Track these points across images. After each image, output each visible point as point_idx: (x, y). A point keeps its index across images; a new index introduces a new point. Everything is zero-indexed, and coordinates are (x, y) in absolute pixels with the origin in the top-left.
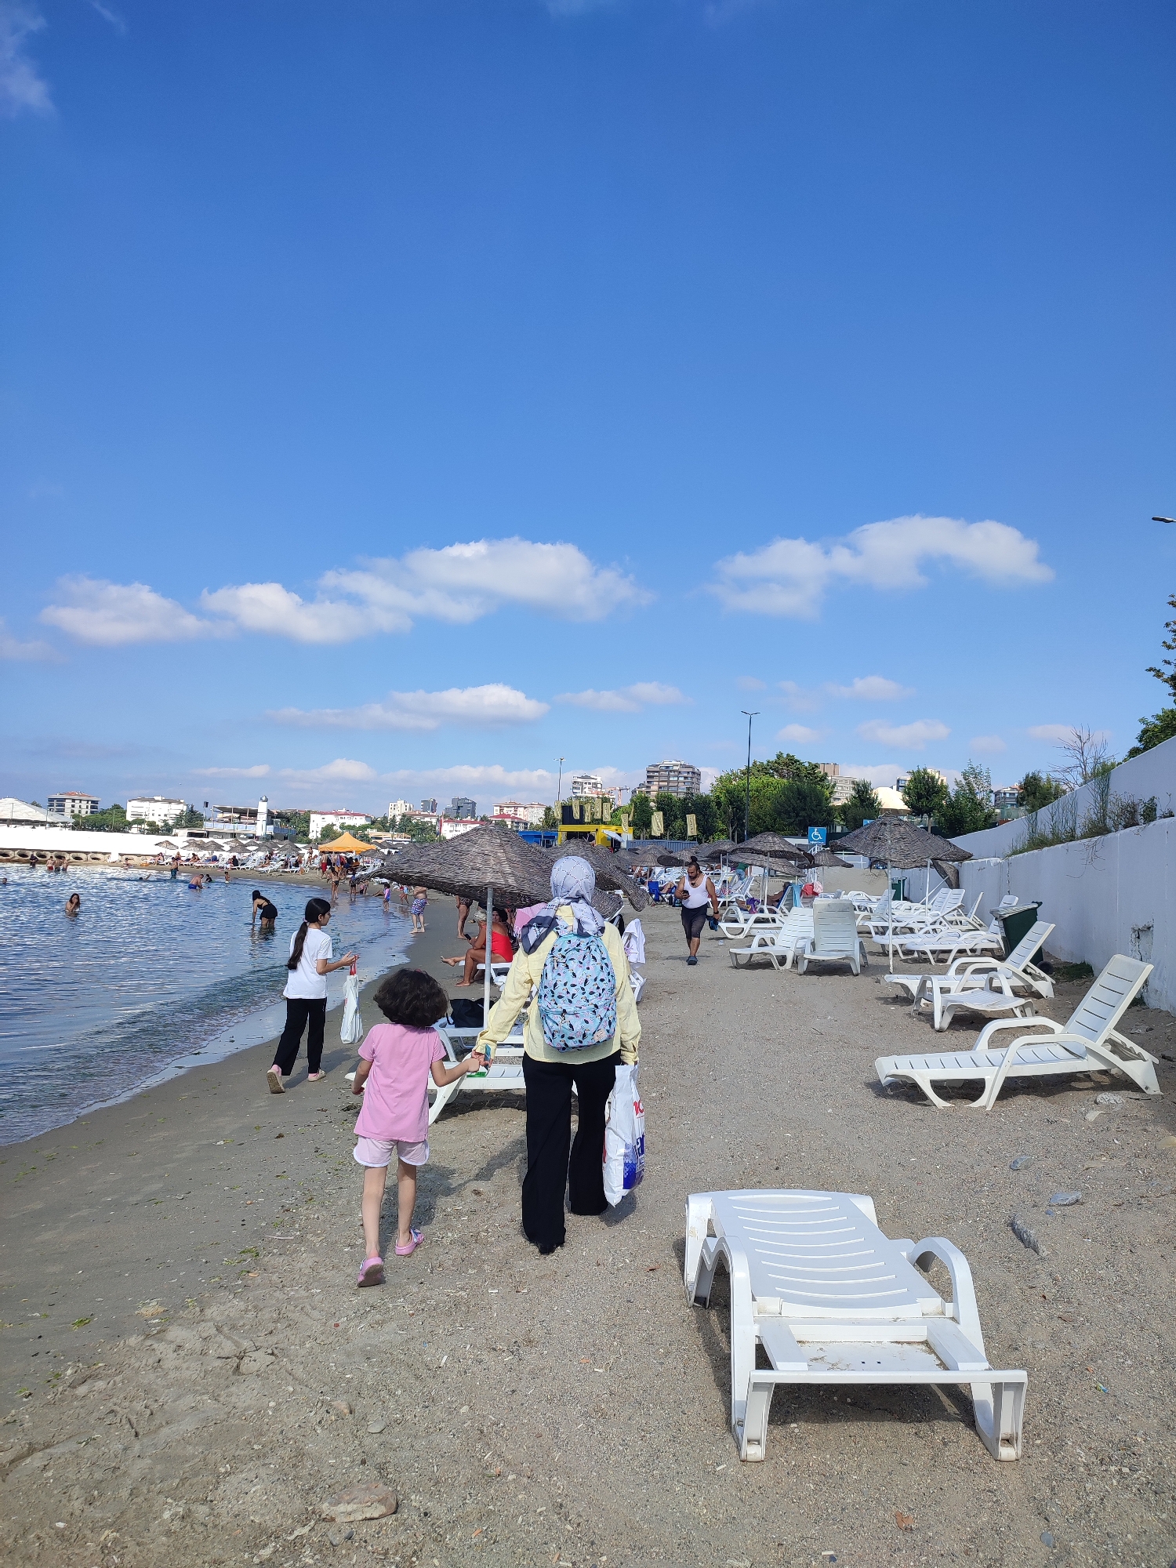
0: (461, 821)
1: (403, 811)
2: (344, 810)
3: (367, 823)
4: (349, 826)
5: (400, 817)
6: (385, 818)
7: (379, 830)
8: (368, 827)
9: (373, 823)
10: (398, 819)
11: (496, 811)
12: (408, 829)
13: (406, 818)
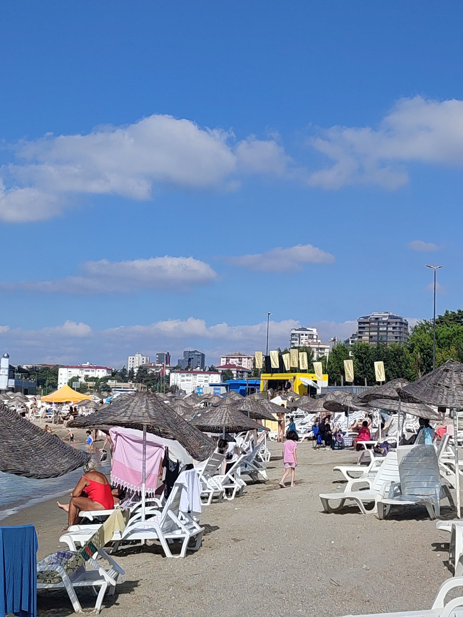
0: (192, 372)
1: (141, 364)
2: (88, 364)
3: (108, 375)
4: (93, 378)
5: (137, 369)
6: (124, 370)
7: (119, 381)
8: (109, 379)
9: (114, 374)
10: (136, 370)
11: (223, 362)
12: (144, 379)
13: (143, 369)
